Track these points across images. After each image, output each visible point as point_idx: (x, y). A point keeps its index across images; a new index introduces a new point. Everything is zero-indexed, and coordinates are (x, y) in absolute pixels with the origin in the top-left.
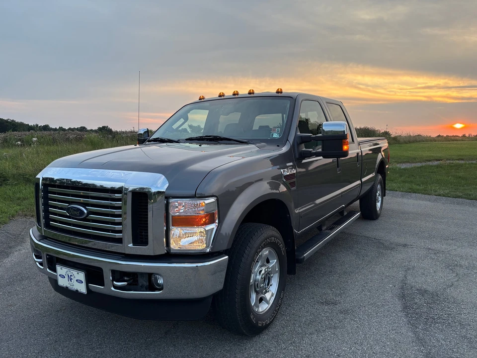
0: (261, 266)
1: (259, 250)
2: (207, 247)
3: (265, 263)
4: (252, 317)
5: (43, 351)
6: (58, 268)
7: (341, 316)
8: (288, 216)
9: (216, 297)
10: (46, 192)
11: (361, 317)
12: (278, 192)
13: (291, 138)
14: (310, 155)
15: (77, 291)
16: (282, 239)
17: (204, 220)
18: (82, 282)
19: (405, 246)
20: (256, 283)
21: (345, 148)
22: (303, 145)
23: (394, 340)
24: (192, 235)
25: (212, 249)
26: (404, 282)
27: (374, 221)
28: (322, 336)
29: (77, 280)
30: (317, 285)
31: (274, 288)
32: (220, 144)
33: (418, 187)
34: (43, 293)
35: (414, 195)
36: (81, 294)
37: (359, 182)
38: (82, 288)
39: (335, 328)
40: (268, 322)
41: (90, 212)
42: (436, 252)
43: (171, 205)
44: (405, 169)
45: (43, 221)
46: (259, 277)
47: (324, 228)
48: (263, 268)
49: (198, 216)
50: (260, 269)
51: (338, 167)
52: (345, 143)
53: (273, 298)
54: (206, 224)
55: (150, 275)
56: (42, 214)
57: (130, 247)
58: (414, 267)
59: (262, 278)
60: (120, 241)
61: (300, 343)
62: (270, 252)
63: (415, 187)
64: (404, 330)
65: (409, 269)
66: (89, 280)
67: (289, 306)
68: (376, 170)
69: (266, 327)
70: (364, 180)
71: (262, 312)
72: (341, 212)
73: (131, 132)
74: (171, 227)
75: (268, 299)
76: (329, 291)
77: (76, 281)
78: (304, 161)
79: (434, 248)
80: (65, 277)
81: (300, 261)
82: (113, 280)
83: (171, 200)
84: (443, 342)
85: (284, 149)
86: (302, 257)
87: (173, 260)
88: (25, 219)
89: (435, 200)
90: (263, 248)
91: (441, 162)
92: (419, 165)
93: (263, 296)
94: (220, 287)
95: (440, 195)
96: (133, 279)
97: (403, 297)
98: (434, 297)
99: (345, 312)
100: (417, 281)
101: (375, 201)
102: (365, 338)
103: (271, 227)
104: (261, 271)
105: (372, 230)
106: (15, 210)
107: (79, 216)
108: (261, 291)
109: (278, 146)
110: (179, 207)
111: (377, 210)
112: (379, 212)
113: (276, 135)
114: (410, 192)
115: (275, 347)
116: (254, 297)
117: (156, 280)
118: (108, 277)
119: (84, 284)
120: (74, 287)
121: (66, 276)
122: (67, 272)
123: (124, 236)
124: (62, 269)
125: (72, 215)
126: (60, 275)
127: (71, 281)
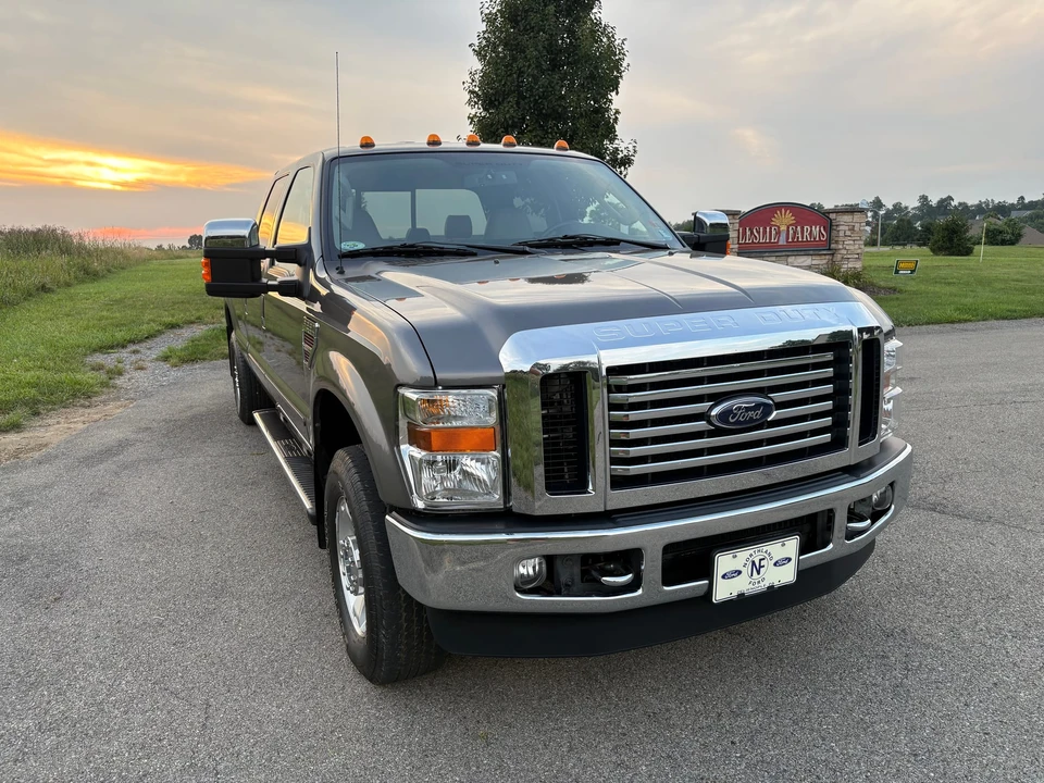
6: (723, 559)
15: (771, 588)
18: (790, 560)
29: (775, 564)
38: (787, 575)
118: (842, 521)
119: (793, 562)
120: (762, 584)
121: (744, 570)
122: (751, 555)
123: (854, 431)
124: (735, 557)
125: (738, 422)
126: (723, 577)
127: (758, 573)
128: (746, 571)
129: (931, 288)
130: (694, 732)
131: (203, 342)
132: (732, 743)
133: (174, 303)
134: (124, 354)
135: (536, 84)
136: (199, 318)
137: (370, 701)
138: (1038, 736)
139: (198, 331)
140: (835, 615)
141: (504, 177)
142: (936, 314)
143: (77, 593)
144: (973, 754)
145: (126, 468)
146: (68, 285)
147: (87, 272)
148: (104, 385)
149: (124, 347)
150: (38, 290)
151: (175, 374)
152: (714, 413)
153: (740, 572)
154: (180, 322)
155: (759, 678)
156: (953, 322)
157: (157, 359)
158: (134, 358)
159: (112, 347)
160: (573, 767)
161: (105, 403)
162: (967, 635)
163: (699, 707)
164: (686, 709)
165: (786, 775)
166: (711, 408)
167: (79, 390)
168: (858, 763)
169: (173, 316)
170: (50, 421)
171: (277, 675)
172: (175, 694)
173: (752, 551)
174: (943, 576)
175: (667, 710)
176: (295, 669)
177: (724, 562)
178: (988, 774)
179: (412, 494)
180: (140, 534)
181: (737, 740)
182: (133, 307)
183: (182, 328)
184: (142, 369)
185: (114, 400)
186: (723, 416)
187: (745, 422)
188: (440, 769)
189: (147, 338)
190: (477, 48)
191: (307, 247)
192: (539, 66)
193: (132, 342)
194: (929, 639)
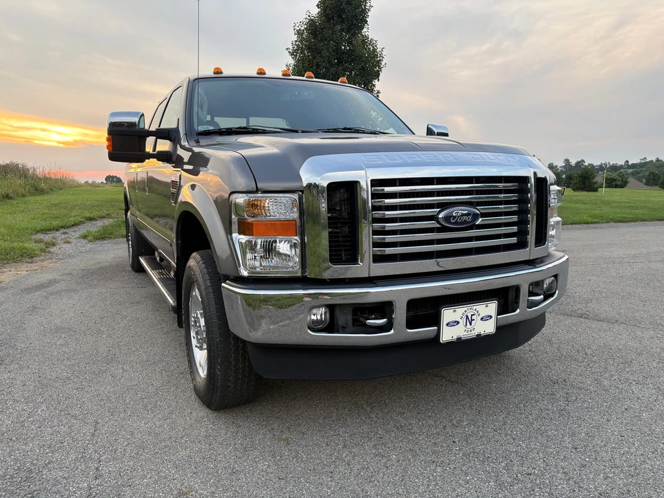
15: (479, 335)
18: (491, 317)
38: (489, 328)
57: (534, 250)
77: (480, 320)
107: (469, 223)
119: (493, 319)
120: (473, 332)
121: (461, 321)
122: (466, 311)
123: (531, 238)
124: (455, 311)
125: (456, 223)
126: (447, 325)
127: (471, 324)
128: (462, 322)
129: (573, 205)
130: (428, 436)
131: (110, 228)
132: (453, 442)
133: (93, 206)
134: (57, 234)
135: (327, 73)
136: (108, 214)
137: (209, 420)
138: (656, 437)
139: (107, 222)
140: (520, 372)
141: (306, 94)
142: (577, 219)
143: (12, 361)
144: (614, 448)
145: (53, 294)
146: (24, 196)
147: (37, 190)
148: (43, 250)
149: (57, 230)
150: (4, 197)
151: (90, 246)
152: (440, 216)
153: (458, 323)
154: (95, 217)
155: (471, 407)
156: (588, 223)
157: (79, 238)
158: (63, 236)
159: (50, 230)
160: (346, 456)
161: (42, 261)
162: (606, 382)
163: (431, 422)
164: (423, 424)
165: (490, 460)
166: (439, 212)
167: (26, 253)
168: (538, 453)
169: (91, 213)
170: (5, 270)
171: (145, 406)
172: (75, 417)
173: (466, 309)
174: (589, 351)
175: (410, 424)
176: (159, 403)
177: (448, 314)
178: (624, 458)
179: (240, 266)
180: (58, 329)
181: (456, 440)
182: (65, 208)
183: (97, 220)
184: (68, 242)
185: (49, 259)
186: (447, 218)
187: (462, 223)
188: (255, 458)
189: (73, 225)
190: (291, 51)
191: (176, 130)
192: (330, 62)
193: (63, 227)
194: (581, 385)
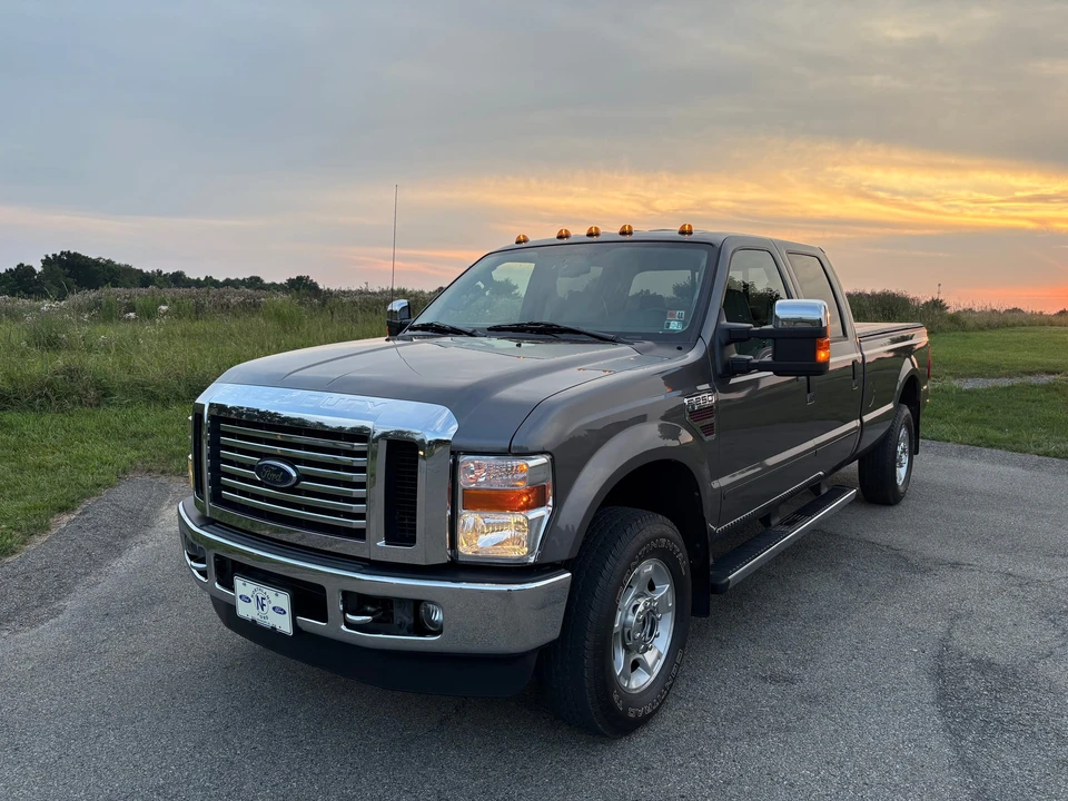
0: (637, 597)
1: (633, 564)
2: (530, 553)
3: (647, 591)
4: (616, 697)
5: (203, 744)
6: (238, 582)
7: (803, 707)
8: (697, 494)
9: (546, 652)
10: (216, 432)
11: (844, 711)
12: (676, 443)
13: (708, 333)
14: (747, 368)
15: (274, 628)
16: (681, 542)
17: (525, 499)
18: (285, 613)
19: (956, 565)
20: (627, 630)
21: (822, 355)
22: (733, 346)
23: (911, 760)
24: (500, 527)
25: (539, 557)
26: (945, 644)
27: (891, 509)
28: (759, 744)
29: (274, 608)
30: (754, 641)
31: (662, 641)
32: (559, 340)
33: (998, 435)
34: (196, 631)
35: (987, 451)
36: (283, 635)
37: (855, 423)
38: (284, 624)
39: (788, 730)
40: (649, 711)
41: (303, 477)
42: (1024, 582)
43: (461, 466)
44: (969, 392)
45: (207, 488)
46: (632, 618)
47: (773, 522)
48: (642, 601)
49: (514, 491)
50: (635, 603)
51: (809, 392)
52: (822, 345)
53: (660, 663)
54: (528, 507)
55: (417, 604)
56: (207, 475)
57: (379, 547)
58: (970, 614)
59: (637, 620)
60: (360, 534)
61: (712, 755)
62: (656, 568)
63: (992, 433)
64: (934, 743)
65: (959, 616)
66: (297, 609)
67: (694, 680)
68: (897, 395)
69: (645, 720)
70: (867, 418)
71: (636, 689)
72: (814, 487)
73: (360, 292)
74: (461, 511)
75: (650, 663)
76: (780, 655)
77: (270, 608)
78: (733, 381)
79: (1019, 573)
80: (250, 601)
81: (720, 589)
82: (346, 611)
83: (463, 459)
84: (1015, 770)
85: (692, 356)
86: (725, 581)
87: (462, 576)
88: (148, 478)
89: (1037, 466)
90: (641, 560)
91: (1057, 377)
92: (1006, 382)
93: (641, 656)
94: (552, 632)
95: (1047, 454)
96: (384, 610)
97: (940, 674)
98: (1005, 678)
99: (812, 699)
100: (974, 642)
101: (893, 464)
102: (850, 754)
103: (660, 516)
104: (636, 607)
105: (883, 527)
106: (128, 459)
107: (280, 483)
108: (635, 646)
109: (679, 348)
110: (477, 473)
111: (897, 484)
112: (901, 489)
113: (675, 326)
114: (978, 446)
115: (662, 761)
116: (620, 659)
117: (429, 614)
118: (335, 604)
119: (288, 616)
124: (245, 585)
125: (266, 479)
126: (241, 597)
127: (263, 609)
128: (254, 600)
166: (258, 463)
177: (239, 585)
186: (258, 471)
187: (271, 481)
